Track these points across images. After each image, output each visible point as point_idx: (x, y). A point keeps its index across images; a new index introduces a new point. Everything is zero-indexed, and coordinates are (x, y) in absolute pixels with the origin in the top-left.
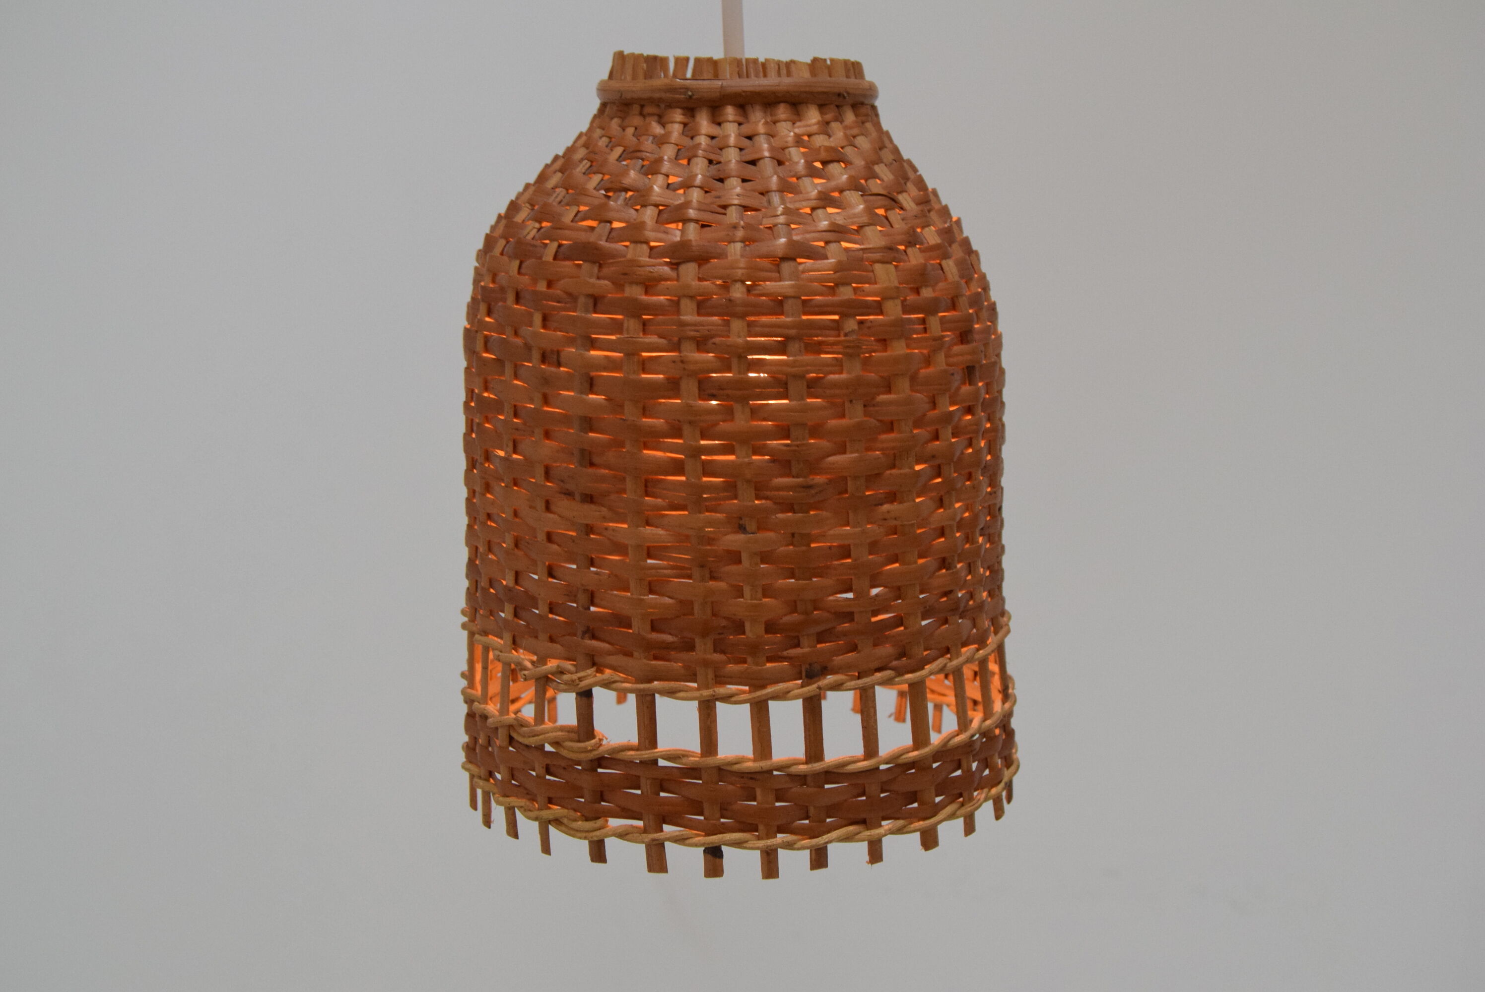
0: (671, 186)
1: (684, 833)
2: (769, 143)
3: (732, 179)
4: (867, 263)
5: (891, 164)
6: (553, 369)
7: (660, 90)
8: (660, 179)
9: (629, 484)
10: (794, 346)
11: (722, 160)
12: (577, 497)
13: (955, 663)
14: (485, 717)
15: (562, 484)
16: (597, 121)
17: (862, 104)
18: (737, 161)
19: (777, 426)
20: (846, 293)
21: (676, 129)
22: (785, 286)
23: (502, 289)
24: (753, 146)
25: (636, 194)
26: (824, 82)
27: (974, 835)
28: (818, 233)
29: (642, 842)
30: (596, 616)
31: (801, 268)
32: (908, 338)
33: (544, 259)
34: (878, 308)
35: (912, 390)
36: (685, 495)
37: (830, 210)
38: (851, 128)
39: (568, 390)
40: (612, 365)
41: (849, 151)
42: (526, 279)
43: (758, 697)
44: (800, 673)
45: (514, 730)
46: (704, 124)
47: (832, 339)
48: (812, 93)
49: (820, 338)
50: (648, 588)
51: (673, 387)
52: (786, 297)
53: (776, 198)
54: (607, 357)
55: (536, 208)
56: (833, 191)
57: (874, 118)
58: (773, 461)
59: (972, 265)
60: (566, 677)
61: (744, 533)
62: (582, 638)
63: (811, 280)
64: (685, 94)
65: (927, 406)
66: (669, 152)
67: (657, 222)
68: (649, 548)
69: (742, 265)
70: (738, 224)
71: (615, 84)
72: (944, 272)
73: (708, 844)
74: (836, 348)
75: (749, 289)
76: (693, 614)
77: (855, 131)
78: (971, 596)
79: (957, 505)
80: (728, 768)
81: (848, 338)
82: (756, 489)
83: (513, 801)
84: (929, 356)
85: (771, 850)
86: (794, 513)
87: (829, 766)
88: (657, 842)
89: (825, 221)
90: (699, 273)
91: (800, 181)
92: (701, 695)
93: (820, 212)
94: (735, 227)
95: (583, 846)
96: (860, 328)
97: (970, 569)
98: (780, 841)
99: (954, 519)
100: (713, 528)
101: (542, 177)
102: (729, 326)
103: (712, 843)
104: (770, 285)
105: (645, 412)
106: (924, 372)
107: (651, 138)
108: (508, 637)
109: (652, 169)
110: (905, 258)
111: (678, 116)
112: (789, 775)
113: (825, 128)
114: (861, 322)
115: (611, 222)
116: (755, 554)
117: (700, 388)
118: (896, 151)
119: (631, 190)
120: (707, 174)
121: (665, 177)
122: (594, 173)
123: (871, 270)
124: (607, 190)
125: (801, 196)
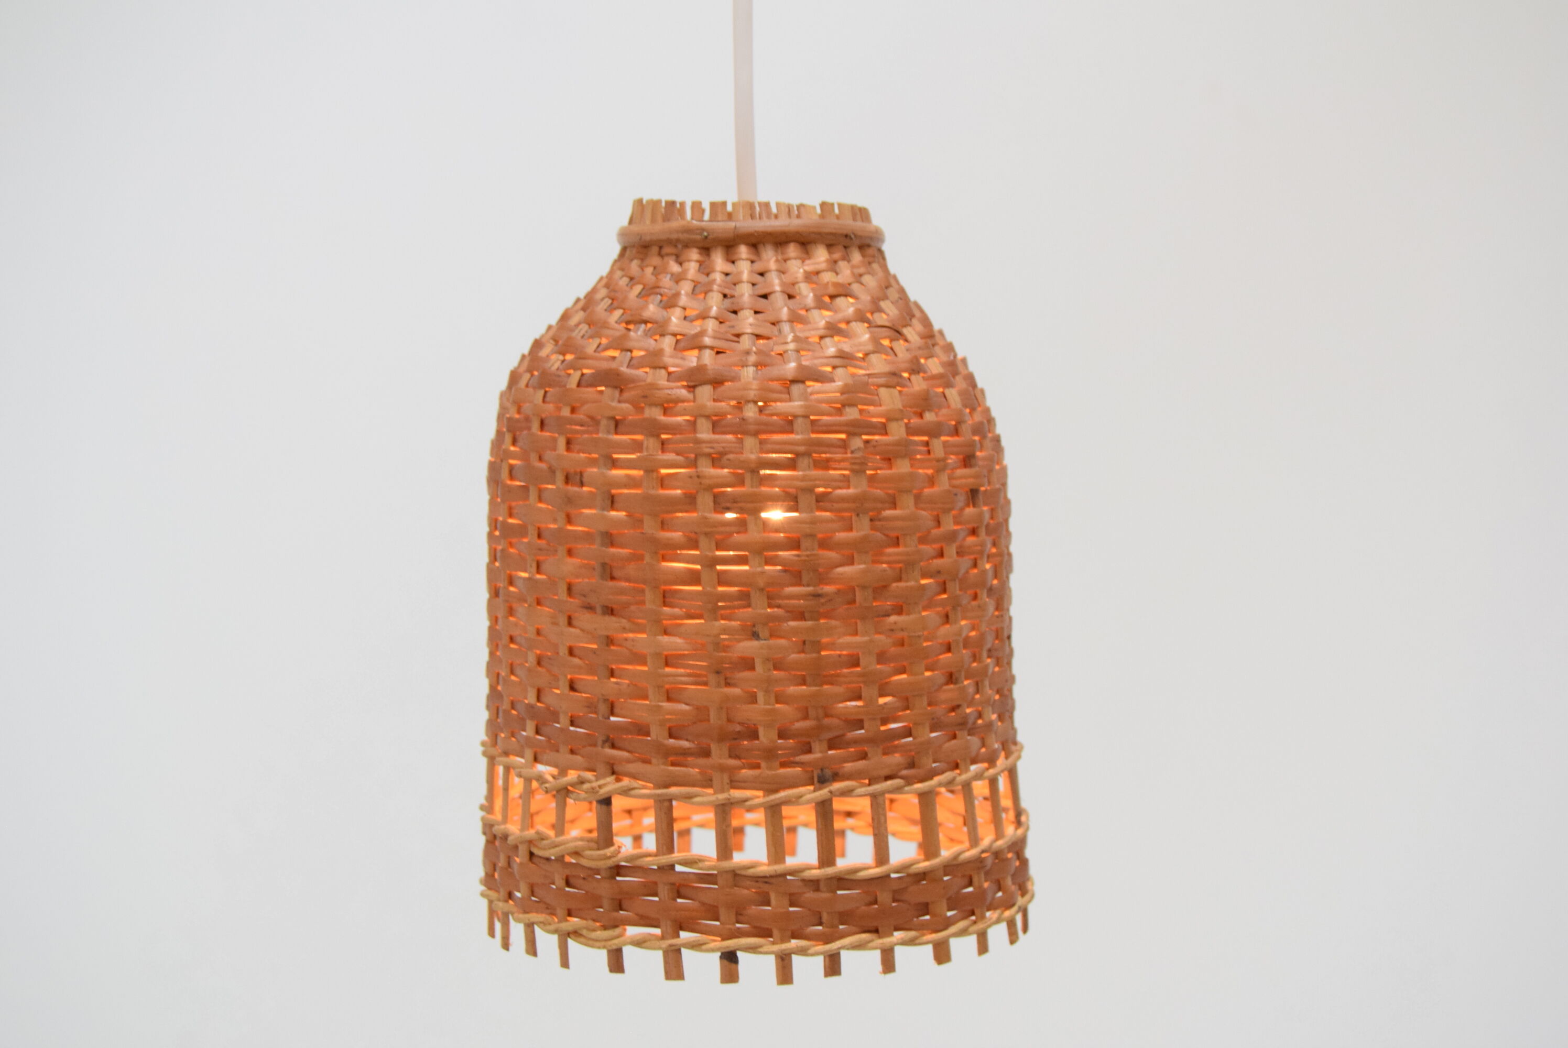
0: (688, 317)
1: (700, 938)
2: (780, 279)
3: (745, 311)
4: (872, 387)
5: (897, 301)
6: (576, 489)
7: (677, 232)
8: (678, 312)
9: (649, 596)
10: (804, 462)
11: (736, 294)
12: (599, 610)
13: (964, 777)
14: (505, 837)
15: (583, 598)
16: (618, 264)
17: (869, 246)
18: (750, 295)
19: (788, 537)
20: (852, 414)
21: (692, 268)
22: (795, 406)
23: (527, 419)
24: (765, 282)
25: (655, 326)
26: (831, 224)
27: (988, 955)
28: (826, 359)
29: (660, 948)
30: (616, 726)
31: (809, 390)
32: (912, 459)
33: (568, 387)
34: (883, 429)
35: (917, 508)
36: (701, 604)
37: (837, 339)
38: (858, 267)
39: (590, 508)
40: (632, 483)
41: (855, 287)
42: (550, 407)
43: (772, 801)
44: (812, 778)
45: (534, 845)
46: (719, 261)
47: (839, 456)
48: (820, 234)
49: (828, 456)
50: (666, 695)
51: (690, 501)
52: (796, 417)
53: (786, 327)
54: (628, 476)
55: (560, 342)
56: (840, 322)
57: (881, 261)
58: (785, 571)
59: (975, 396)
60: (586, 786)
61: (757, 640)
62: (602, 747)
63: (820, 401)
64: (701, 234)
65: (931, 523)
66: (685, 288)
67: (675, 349)
68: (666, 657)
69: (754, 387)
70: (751, 350)
71: (636, 228)
72: (946, 400)
73: (725, 948)
74: (843, 465)
75: (761, 410)
76: (709, 721)
77: (862, 270)
78: (980, 716)
79: (963, 623)
80: (743, 873)
81: (853, 455)
82: (769, 598)
83: (534, 917)
84: (933, 477)
85: (785, 955)
86: (805, 620)
87: (841, 872)
88: (673, 948)
89: (832, 348)
90: (714, 395)
91: (809, 312)
92: (717, 798)
93: (828, 340)
94: (748, 353)
95: (601, 956)
96: (866, 447)
97: (978, 688)
98: (795, 946)
99: (960, 635)
100: (728, 635)
101: (565, 317)
102: (742, 444)
103: (728, 947)
104: (780, 406)
105: (663, 525)
106: (927, 491)
107: (669, 276)
108: (529, 753)
109: (669, 303)
110: (908, 384)
111: (694, 254)
112: (803, 880)
113: (833, 266)
114: (867, 442)
115: (631, 351)
116: (768, 660)
117: (715, 502)
118: (902, 291)
119: (650, 322)
120: (722, 307)
121: (682, 310)
122: (615, 309)
123: (876, 393)
124: (628, 323)
125: (809, 326)
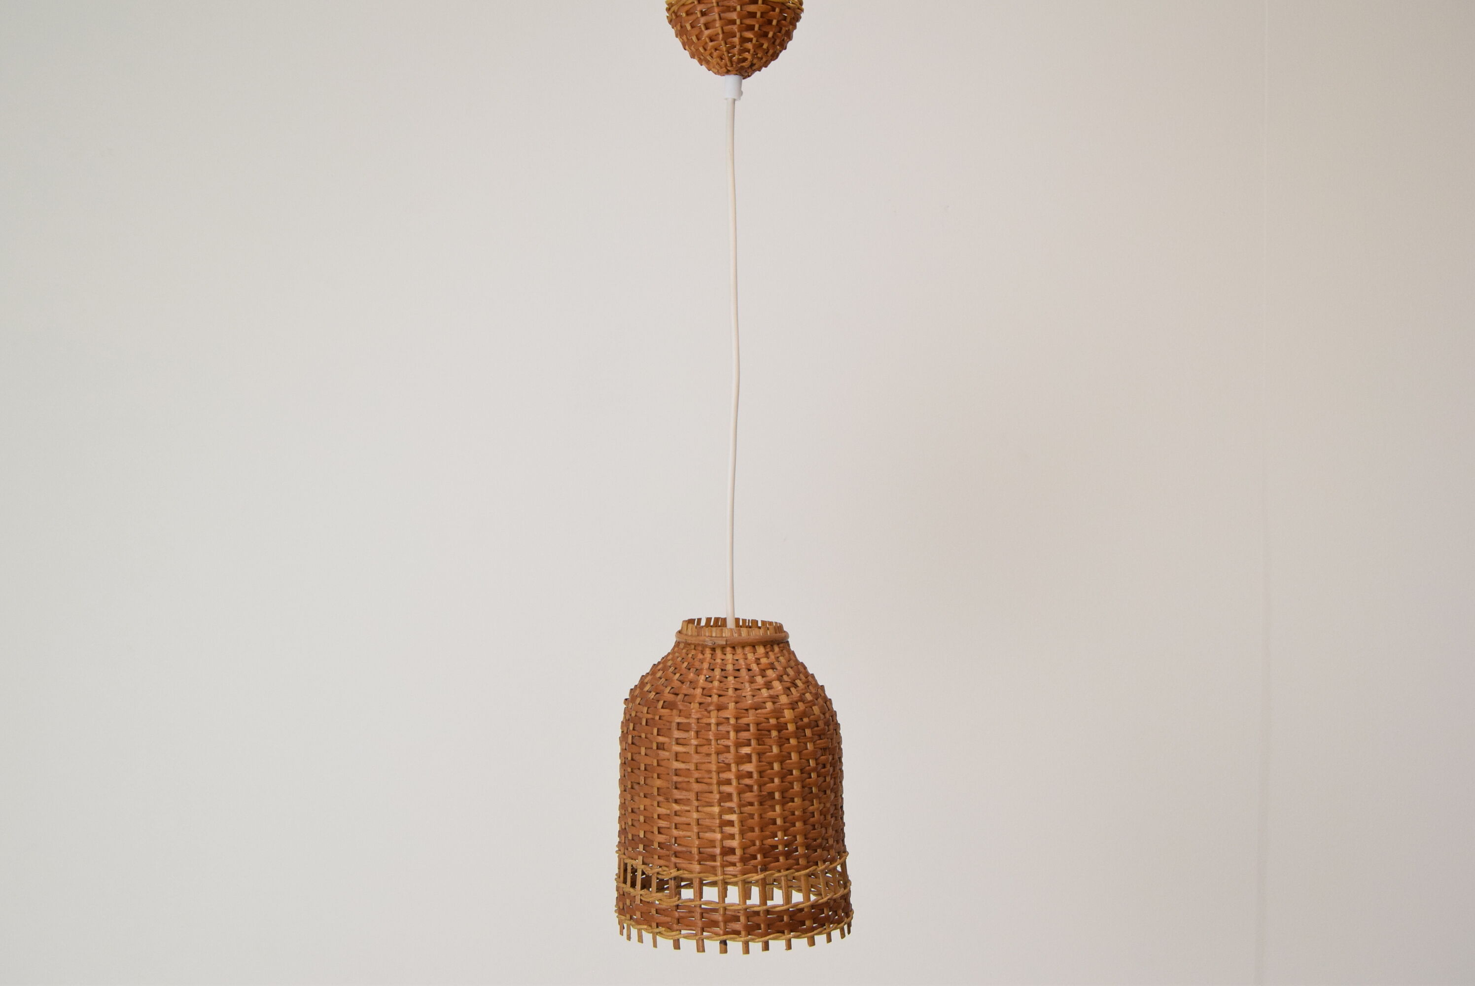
1: (711, 935)
2: (745, 662)
3: (730, 676)
5: (794, 666)
7: (702, 641)
10: (754, 742)
11: (727, 669)
12: (671, 801)
13: (821, 868)
15: (664, 796)
17: (783, 641)
18: (732, 669)
19: (747, 773)
20: (773, 722)
21: (708, 657)
22: (750, 719)
24: (738, 663)
26: (766, 632)
27: (831, 943)
29: (695, 939)
31: (756, 712)
33: (657, 707)
34: (786, 727)
38: (777, 653)
41: (776, 663)
43: (741, 879)
44: (757, 870)
45: (643, 896)
48: (761, 639)
53: (747, 684)
57: (788, 647)
60: (665, 873)
61: (735, 814)
62: (672, 857)
66: (705, 665)
74: (770, 743)
76: (715, 846)
77: (779, 655)
80: (730, 907)
82: (740, 797)
83: (641, 926)
85: (746, 942)
87: (771, 907)
88: (701, 939)
91: (756, 677)
92: (719, 878)
93: (764, 690)
94: (731, 696)
95: (671, 943)
97: (827, 830)
98: (750, 938)
102: (729, 735)
103: (723, 938)
105: (698, 768)
109: (699, 673)
110: (797, 706)
111: (709, 651)
112: (755, 911)
113: (766, 654)
116: (739, 822)
117: (718, 758)
120: (721, 675)
121: (704, 676)
123: (783, 712)
125: (756, 683)
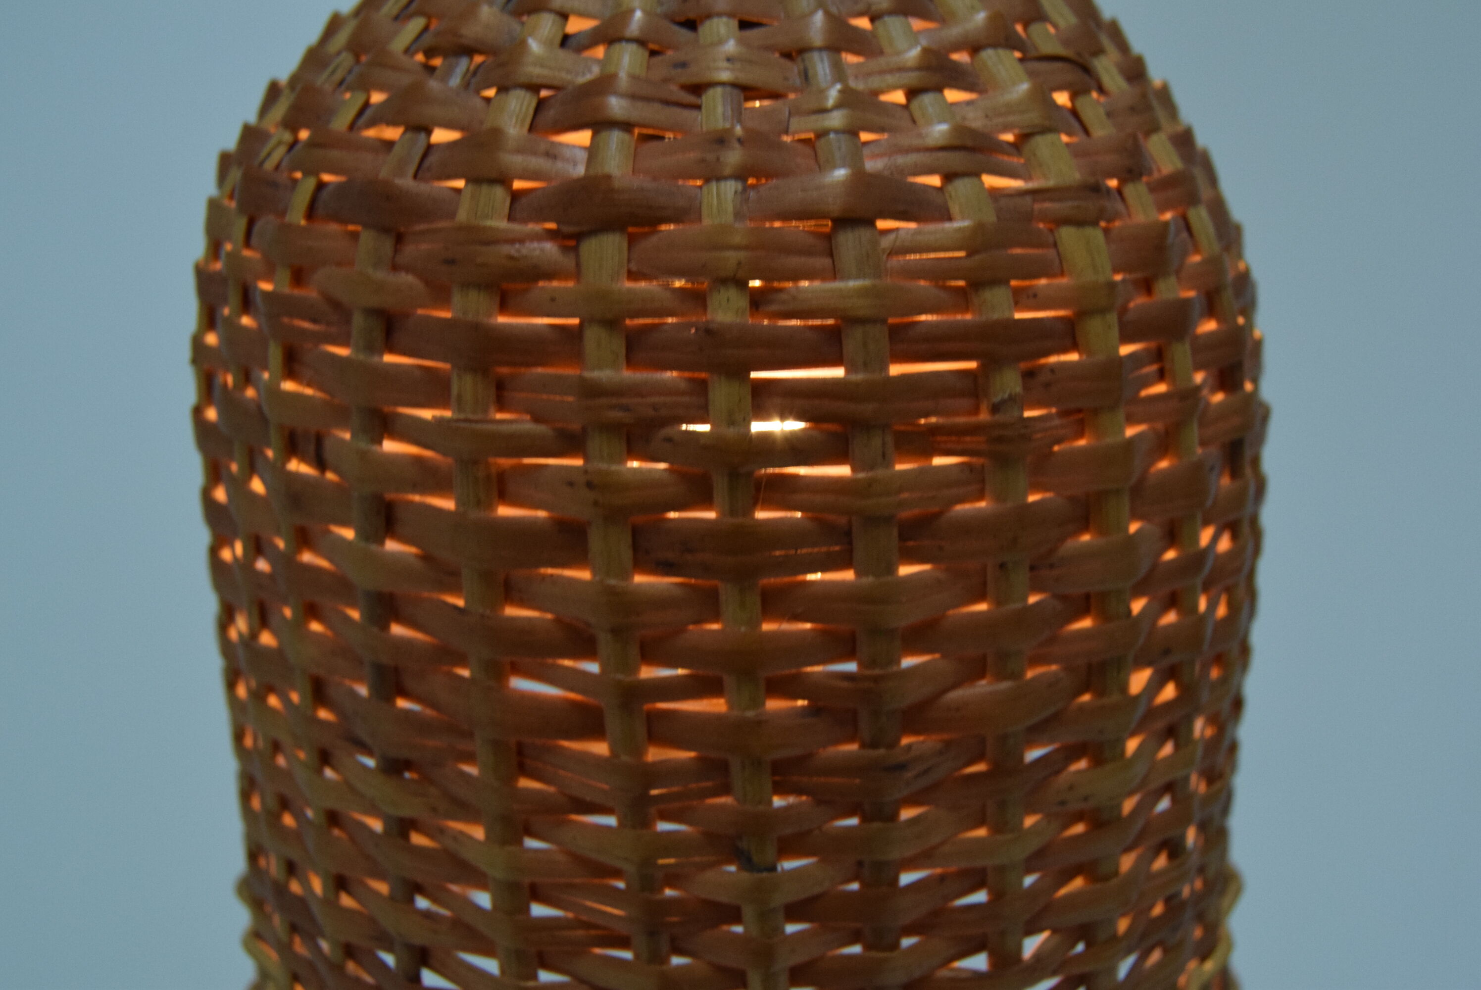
0: (572, 42)
3: (715, 21)
4: (1041, 226)
6: (310, 473)
8: (546, 24)
10: (868, 443)
19: (825, 631)
20: (994, 305)
22: (846, 290)
25: (491, 59)
28: (927, 154)
31: (886, 242)
33: (290, 216)
34: (1069, 337)
36: (609, 783)
37: (952, 95)
39: (344, 524)
40: (428, 477)
42: (258, 261)
47: (961, 420)
49: (933, 420)
51: (571, 538)
52: (850, 320)
53: (821, 67)
55: (300, 98)
56: (957, 48)
61: (746, 867)
63: (913, 272)
67: (531, 129)
68: (533, 881)
69: (737, 239)
70: (730, 131)
72: (1192, 235)
74: (966, 441)
75: (757, 300)
81: (1000, 418)
82: (776, 773)
86: (865, 819)
89: (940, 122)
90: (629, 260)
91: (878, 23)
93: (927, 99)
94: (721, 140)
96: (1026, 388)
104: (809, 291)
105: (509, 594)
106: (1156, 470)
110: (1121, 208)
114: (1030, 374)
115: (429, 132)
117: (635, 547)
119: (480, 52)
120: (659, 10)
121: (558, 19)
122: (410, 17)
123: (1051, 240)
124: (430, 53)
125: (882, 61)
